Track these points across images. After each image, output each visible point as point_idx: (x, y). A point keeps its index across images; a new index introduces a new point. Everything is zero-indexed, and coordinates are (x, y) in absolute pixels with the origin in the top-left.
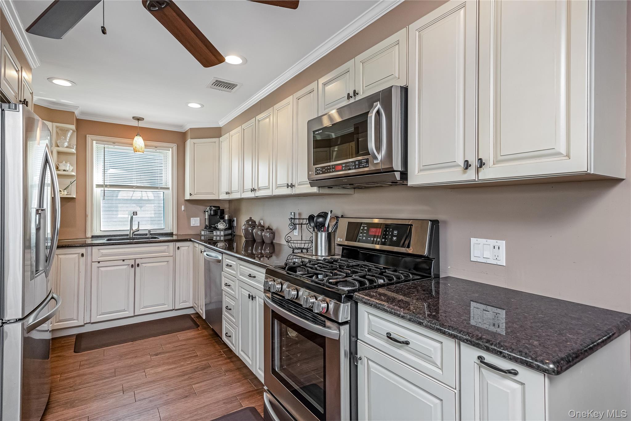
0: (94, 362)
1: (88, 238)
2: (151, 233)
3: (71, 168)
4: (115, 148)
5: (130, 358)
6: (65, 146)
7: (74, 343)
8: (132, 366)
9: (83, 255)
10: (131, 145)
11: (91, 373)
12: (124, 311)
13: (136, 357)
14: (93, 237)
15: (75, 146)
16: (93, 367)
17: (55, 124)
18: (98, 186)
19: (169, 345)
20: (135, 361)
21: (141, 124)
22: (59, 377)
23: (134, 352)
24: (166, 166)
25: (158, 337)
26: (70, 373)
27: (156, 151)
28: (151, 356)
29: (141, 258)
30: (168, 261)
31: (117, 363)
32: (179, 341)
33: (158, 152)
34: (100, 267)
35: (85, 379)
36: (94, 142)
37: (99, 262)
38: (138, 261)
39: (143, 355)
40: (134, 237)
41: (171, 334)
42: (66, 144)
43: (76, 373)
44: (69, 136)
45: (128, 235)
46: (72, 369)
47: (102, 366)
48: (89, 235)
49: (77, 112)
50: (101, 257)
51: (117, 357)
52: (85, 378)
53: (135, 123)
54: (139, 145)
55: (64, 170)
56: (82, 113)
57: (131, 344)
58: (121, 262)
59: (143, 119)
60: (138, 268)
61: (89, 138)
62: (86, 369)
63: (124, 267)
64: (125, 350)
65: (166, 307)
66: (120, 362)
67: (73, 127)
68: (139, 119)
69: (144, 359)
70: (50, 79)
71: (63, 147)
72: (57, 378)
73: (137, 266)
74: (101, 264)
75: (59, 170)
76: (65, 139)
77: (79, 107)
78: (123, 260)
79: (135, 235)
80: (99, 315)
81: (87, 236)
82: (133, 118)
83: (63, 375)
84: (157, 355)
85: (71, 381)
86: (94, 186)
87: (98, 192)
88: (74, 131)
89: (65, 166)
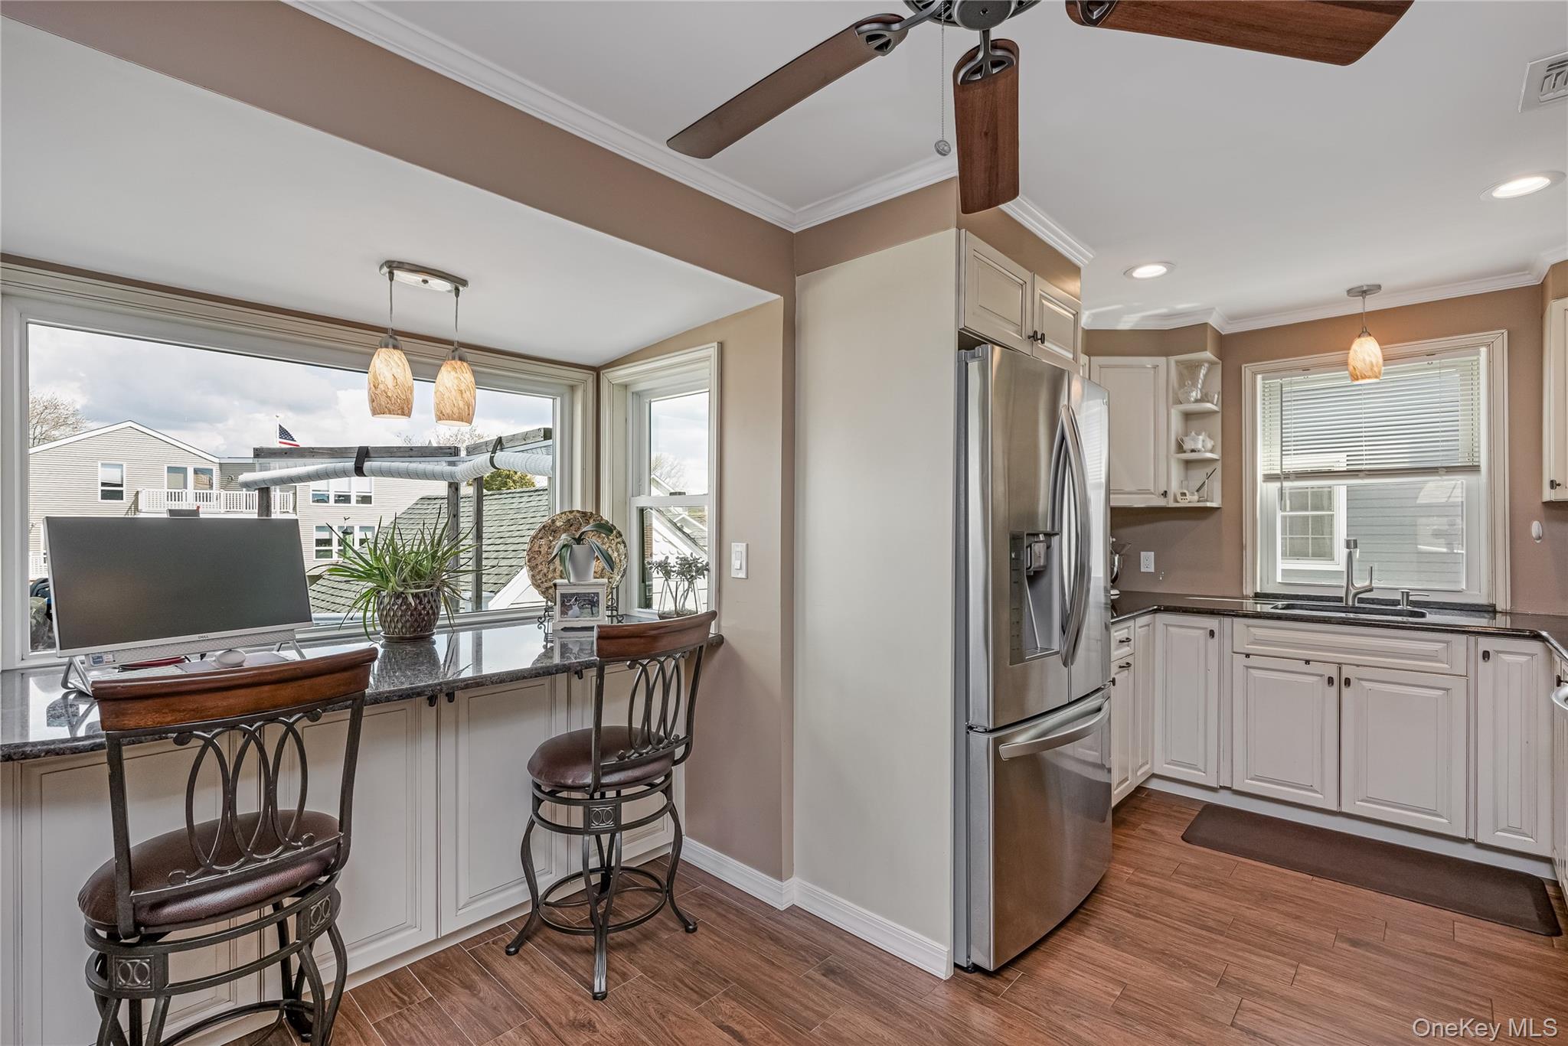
0: (1203, 878)
1: (1246, 597)
2: (1411, 598)
3: (1209, 444)
4: (1311, 381)
5: (1282, 913)
6: (1192, 399)
7: (1192, 818)
8: (1276, 933)
9: (1212, 633)
10: (1344, 364)
11: (1184, 899)
12: (1310, 789)
13: (1297, 917)
14: (1257, 596)
15: (1216, 396)
16: (1196, 887)
17: (1173, 359)
18: (1269, 478)
19: (1408, 938)
20: (1291, 926)
21: (1373, 304)
22: (1129, 874)
23: (1300, 902)
24: (1471, 402)
25: (1388, 899)
26: (1151, 876)
27: (1431, 366)
28: (1339, 937)
29: (1358, 666)
30: (1447, 690)
31: (1247, 908)
32: (1451, 941)
33: (1435, 366)
34: (1251, 667)
35: (1168, 904)
36: (1259, 377)
37: (1248, 656)
38: (1347, 672)
39: (1318, 924)
40: (1357, 605)
41: (1437, 910)
42: (1195, 394)
43: (1160, 883)
44: (1201, 376)
45: (1340, 599)
46: (1158, 870)
47: (1214, 895)
48: (1248, 591)
49: (1214, 321)
50: (1253, 643)
51: (1256, 893)
52: (1169, 901)
53: (1356, 307)
54: (1364, 360)
55: (1193, 451)
56: (1233, 318)
57: (1305, 881)
58: (1301, 666)
59: (1379, 287)
60: (1349, 689)
61: (1247, 370)
62: (1181, 886)
63: (1311, 683)
64: (1279, 887)
65: (1442, 823)
66: (1255, 908)
67: (1208, 355)
68: (1363, 292)
69: (1312, 935)
70: (1128, 272)
71: (1189, 402)
72: (1126, 873)
73: (1345, 684)
74: (1253, 661)
75: (1185, 452)
76: (1194, 385)
77: (1214, 308)
78: (1307, 662)
79: (1361, 601)
80: (1251, 779)
81: (1245, 594)
82: (1349, 292)
83: (1138, 874)
84: (1355, 943)
85: (1144, 893)
86: (1260, 478)
87: (1266, 491)
88: (1212, 364)
89: (1195, 440)
